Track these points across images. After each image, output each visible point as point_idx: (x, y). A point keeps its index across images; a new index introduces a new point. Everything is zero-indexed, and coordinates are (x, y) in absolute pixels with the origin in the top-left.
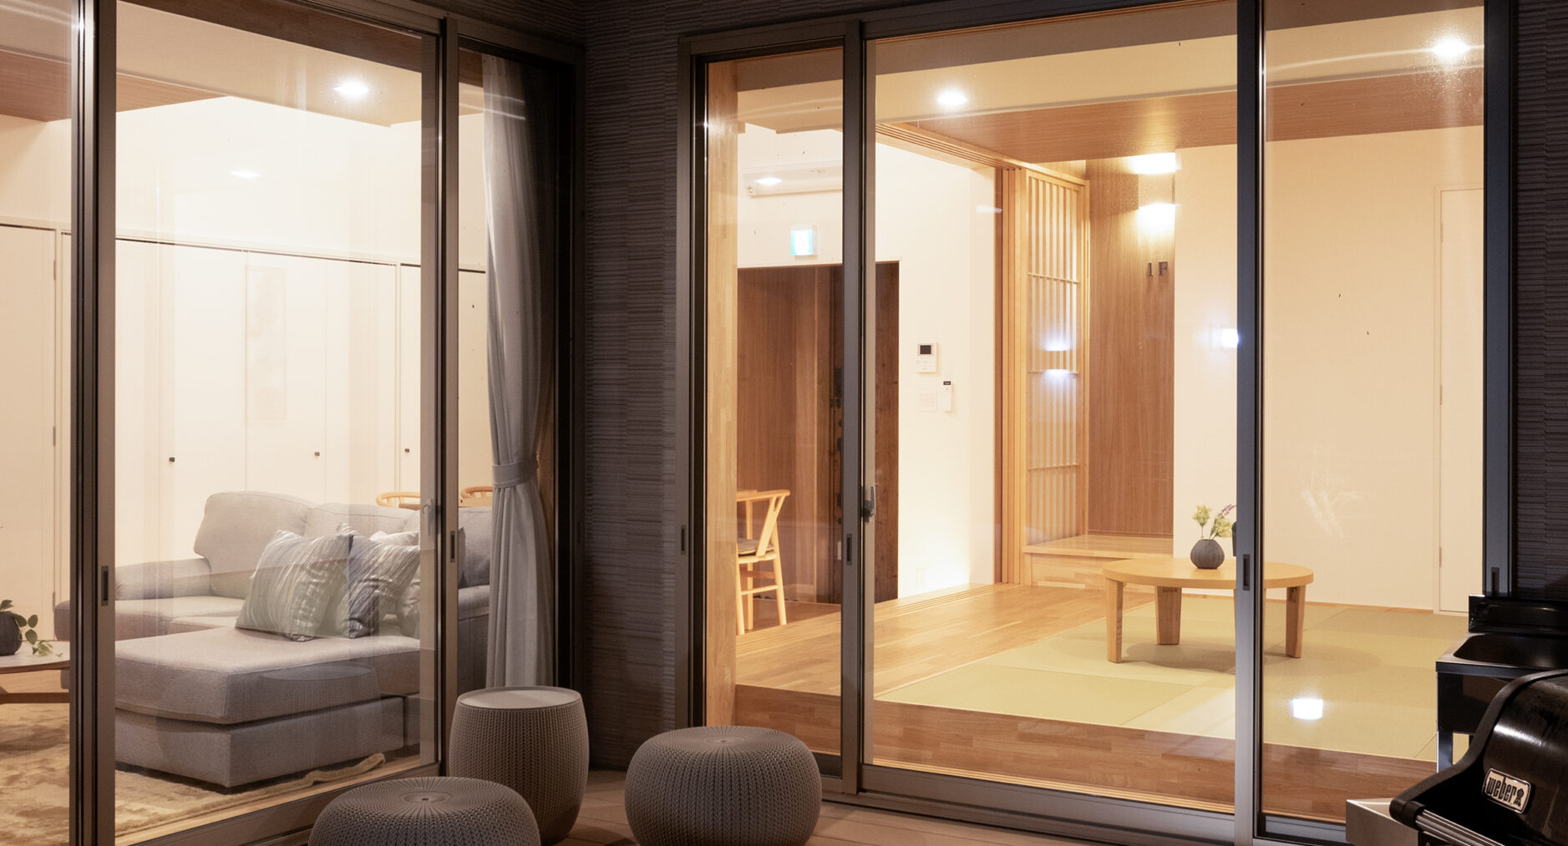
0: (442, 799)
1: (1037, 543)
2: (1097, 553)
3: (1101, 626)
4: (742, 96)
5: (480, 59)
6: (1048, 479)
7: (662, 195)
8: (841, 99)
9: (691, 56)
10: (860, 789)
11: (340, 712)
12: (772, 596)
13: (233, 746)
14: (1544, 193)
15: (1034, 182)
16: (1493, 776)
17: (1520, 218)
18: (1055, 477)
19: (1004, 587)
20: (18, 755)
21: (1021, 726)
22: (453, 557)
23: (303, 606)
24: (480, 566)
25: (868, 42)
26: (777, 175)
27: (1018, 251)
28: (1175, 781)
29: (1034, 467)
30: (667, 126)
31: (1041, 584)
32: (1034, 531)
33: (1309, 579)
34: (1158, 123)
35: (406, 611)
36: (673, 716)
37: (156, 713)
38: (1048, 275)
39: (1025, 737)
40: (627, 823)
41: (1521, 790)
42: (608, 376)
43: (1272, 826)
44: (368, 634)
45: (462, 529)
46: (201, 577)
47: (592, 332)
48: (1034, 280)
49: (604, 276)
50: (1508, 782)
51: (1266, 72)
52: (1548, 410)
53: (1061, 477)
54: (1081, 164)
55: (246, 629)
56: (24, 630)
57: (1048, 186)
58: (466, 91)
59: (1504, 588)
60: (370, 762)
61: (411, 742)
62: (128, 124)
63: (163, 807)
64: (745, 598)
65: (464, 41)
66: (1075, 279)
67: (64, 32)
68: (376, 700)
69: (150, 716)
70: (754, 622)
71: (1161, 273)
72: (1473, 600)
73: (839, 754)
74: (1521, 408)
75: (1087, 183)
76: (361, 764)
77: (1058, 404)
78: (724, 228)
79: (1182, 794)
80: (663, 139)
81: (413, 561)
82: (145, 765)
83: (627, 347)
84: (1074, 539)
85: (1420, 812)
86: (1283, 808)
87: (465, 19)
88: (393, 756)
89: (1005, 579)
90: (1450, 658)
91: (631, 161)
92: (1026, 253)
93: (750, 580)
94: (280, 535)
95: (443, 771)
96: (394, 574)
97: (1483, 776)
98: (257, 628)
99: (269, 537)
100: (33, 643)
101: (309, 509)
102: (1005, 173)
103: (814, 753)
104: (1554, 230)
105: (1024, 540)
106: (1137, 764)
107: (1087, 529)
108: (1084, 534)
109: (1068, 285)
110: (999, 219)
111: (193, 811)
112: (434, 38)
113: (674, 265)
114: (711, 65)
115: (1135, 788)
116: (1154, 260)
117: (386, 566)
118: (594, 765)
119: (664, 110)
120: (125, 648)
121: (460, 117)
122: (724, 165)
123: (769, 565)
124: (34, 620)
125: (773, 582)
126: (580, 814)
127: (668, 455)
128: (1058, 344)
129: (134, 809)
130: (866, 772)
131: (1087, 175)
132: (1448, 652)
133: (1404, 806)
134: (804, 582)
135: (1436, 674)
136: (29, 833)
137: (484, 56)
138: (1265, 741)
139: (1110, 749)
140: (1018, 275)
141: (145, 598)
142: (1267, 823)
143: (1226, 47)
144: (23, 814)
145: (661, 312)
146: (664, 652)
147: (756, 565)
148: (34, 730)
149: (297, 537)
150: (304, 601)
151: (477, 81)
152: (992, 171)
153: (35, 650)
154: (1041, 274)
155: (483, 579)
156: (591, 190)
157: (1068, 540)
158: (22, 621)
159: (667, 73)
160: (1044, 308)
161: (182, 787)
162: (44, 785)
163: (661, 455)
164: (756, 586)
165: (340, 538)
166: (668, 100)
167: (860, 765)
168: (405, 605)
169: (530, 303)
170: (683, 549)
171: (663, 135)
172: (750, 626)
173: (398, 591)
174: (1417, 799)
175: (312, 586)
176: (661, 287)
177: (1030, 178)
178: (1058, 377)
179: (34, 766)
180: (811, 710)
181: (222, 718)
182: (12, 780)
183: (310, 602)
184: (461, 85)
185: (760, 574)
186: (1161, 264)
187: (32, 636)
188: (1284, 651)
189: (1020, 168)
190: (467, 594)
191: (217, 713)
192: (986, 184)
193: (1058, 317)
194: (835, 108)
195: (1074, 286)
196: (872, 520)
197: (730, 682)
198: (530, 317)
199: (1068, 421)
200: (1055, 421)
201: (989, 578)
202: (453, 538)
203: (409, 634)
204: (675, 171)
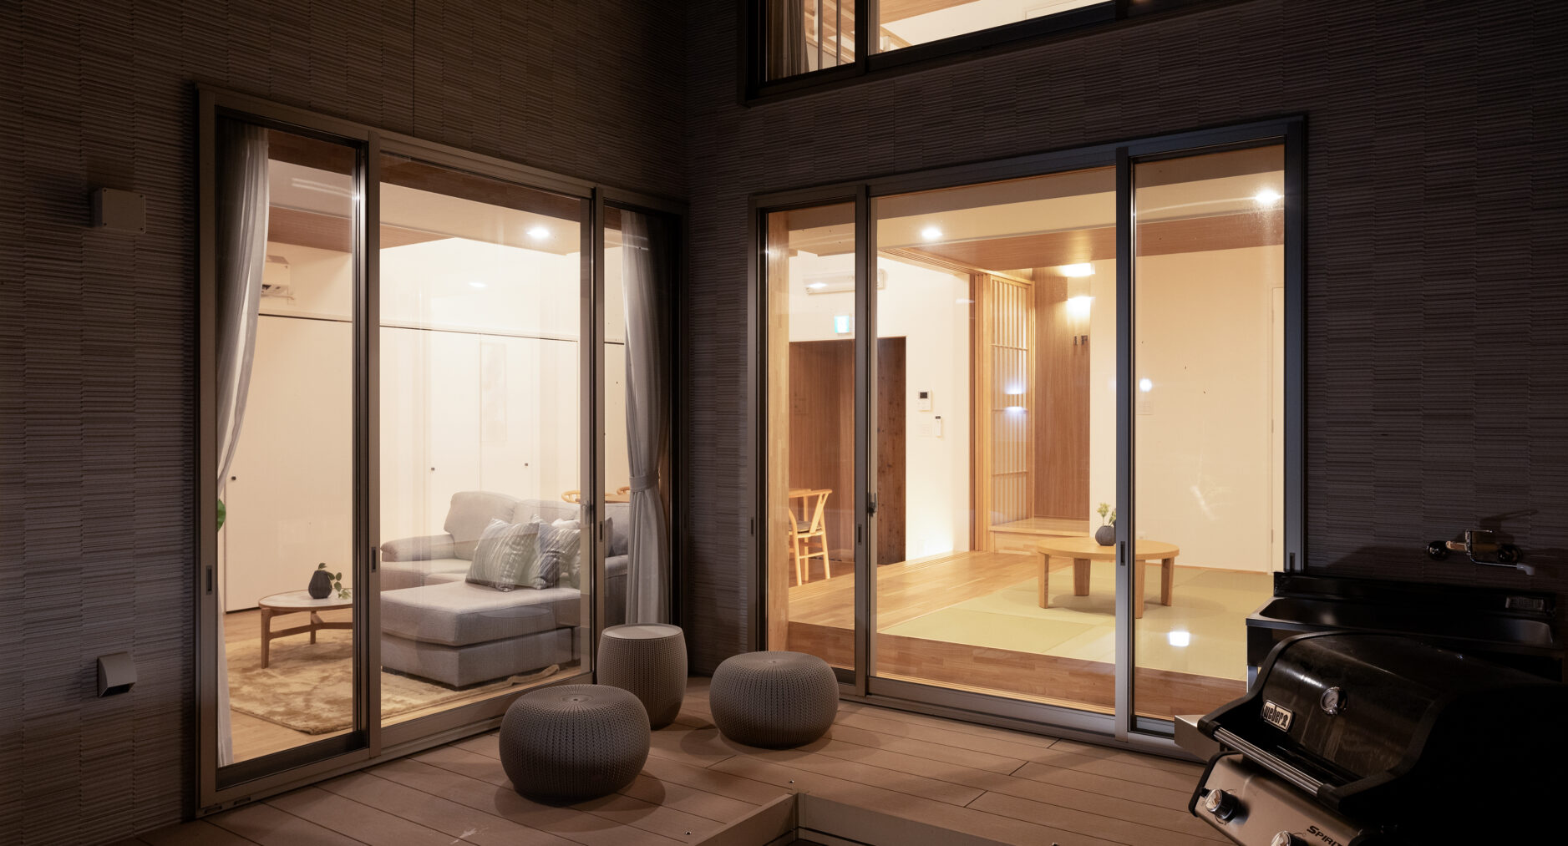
0: (586, 700)
1: (999, 524)
2: (1038, 532)
3: (1035, 582)
4: (792, 234)
5: (619, 212)
6: (1006, 481)
7: (739, 300)
8: (854, 233)
9: (757, 209)
10: (868, 693)
11: (529, 638)
12: (821, 558)
13: (460, 661)
14: (1326, 298)
15: (996, 283)
16: (1270, 705)
17: (1309, 315)
18: (1011, 480)
19: (976, 554)
20: (329, 663)
21: (975, 652)
22: (601, 538)
23: (507, 569)
24: (623, 542)
25: (872, 199)
26: (823, 280)
27: (985, 329)
28: (1077, 691)
29: (997, 473)
30: (740, 256)
31: (1001, 551)
32: (997, 514)
33: (1177, 553)
34: (1081, 245)
35: (575, 571)
36: (746, 642)
37: (415, 639)
38: (1006, 345)
39: (978, 660)
40: (710, 712)
41: (1286, 716)
42: (704, 419)
43: (1140, 724)
44: (548, 587)
45: (610, 520)
46: (449, 544)
47: (694, 390)
48: (996, 348)
49: (701, 353)
50: (1278, 709)
51: (1135, 214)
52: (1329, 446)
53: (1015, 479)
54: (1029, 271)
55: (472, 582)
56: (333, 582)
57: (1006, 285)
58: (609, 233)
59: (1298, 567)
60: (550, 671)
61: (576, 657)
62: (389, 257)
63: (416, 699)
64: (802, 561)
65: (607, 202)
66: (1025, 347)
67: (348, 201)
68: (553, 630)
69: (411, 640)
70: (810, 576)
71: (1083, 343)
72: (1277, 574)
73: (853, 669)
74: (1310, 444)
75: (1033, 283)
76: (544, 672)
77: (1013, 430)
78: (780, 317)
79: (1083, 700)
81: (576, 541)
82: (406, 671)
83: (716, 400)
84: (1025, 521)
85: (1217, 728)
86: (1150, 712)
87: (610, 188)
88: (564, 667)
89: (977, 548)
90: (1257, 617)
92: (991, 330)
93: (806, 549)
94: (494, 522)
95: (595, 682)
96: (566, 547)
97: (1262, 704)
98: (478, 582)
99: (488, 522)
100: (339, 591)
101: (516, 503)
102: (977, 278)
103: (835, 670)
104: (1333, 323)
105: (990, 522)
106: (1052, 679)
107: (1033, 515)
108: (1031, 516)
109: (1020, 351)
110: (973, 308)
111: (435, 702)
112: (588, 201)
113: (746, 346)
114: (770, 214)
115: (1051, 695)
116: (1079, 334)
117: (561, 542)
118: (693, 673)
119: (738, 245)
120: (388, 595)
121: (605, 250)
122: (780, 280)
123: (819, 538)
124: (339, 576)
125: (821, 550)
126: (682, 707)
127: (742, 471)
128: (1017, 389)
129: (398, 700)
130: (871, 680)
131: (1033, 278)
132: (1255, 612)
133: (1207, 724)
134: (845, 548)
135: (1246, 627)
136: (331, 715)
137: (622, 211)
138: (1137, 665)
139: (1034, 669)
140: (985, 345)
141: (414, 560)
142: (1138, 722)
143: (1109, 199)
144: (328, 702)
146: (740, 600)
147: (811, 539)
148: (342, 646)
149: (504, 524)
150: (508, 566)
151: (618, 227)
152: (968, 276)
153: (340, 595)
154: (1001, 344)
155: (624, 551)
156: (692, 297)
157: (1020, 522)
158: (332, 577)
159: (741, 220)
160: (1003, 367)
161: (429, 686)
162: (343, 683)
163: (738, 471)
164: (810, 552)
165: (531, 524)
166: (741, 238)
167: (868, 677)
168: (574, 568)
169: (653, 368)
170: (752, 533)
172: (807, 579)
173: (569, 558)
174: (1216, 719)
175: (513, 556)
176: (737, 361)
177: (993, 281)
178: (1016, 412)
179: (339, 670)
180: (838, 639)
181: (453, 642)
182: (324, 679)
183: (512, 566)
184: (605, 229)
185: (813, 544)
186: (1083, 337)
187: (338, 586)
188: (1160, 601)
189: (986, 274)
190: (611, 562)
191: (450, 639)
192: (964, 285)
193: (1013, 373)
194: (848, 240)
195: (1024, 352)
196: (875, 515)
197: (784, 619)
198: (653, 380)
199: (1020, 441)
200: (1011, 441)
201: (966, 547)
202: (601, 526)
203: (576, 587)
204: (746, 284)
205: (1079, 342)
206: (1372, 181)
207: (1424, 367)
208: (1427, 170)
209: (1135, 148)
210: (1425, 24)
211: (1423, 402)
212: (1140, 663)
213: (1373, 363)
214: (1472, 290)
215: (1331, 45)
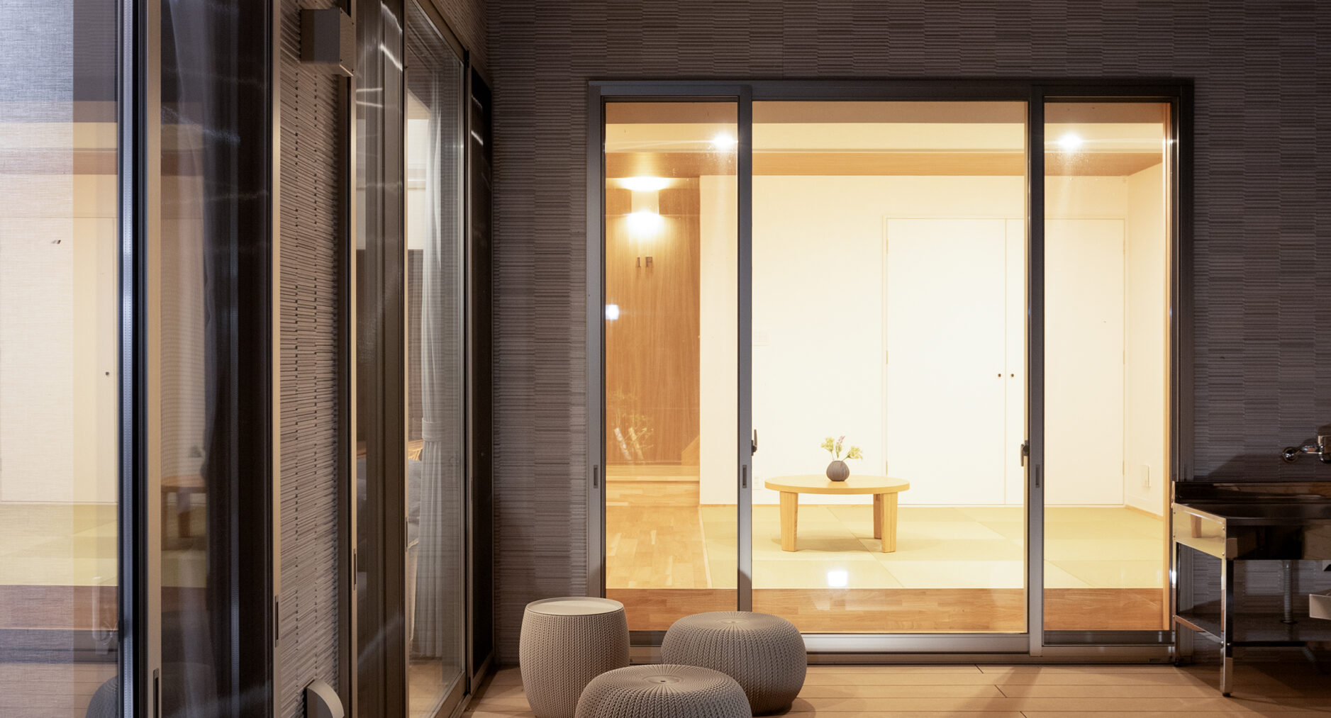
9: (596, 96)
14: (1208, 242)
25: (754, 102)
30: (573, 149)
47: (499, 311)
49: (511, 266)
71: (647, 266)
80: (569, 159)
83: (534, 324)
91: (537, 174)
104: (1214, 264)
116: (643, 254)
119: (569, 136)
145: (568, 296)
146: (572, 566)
156: (498, 195)
159: (572, 106)
163: (568, 410)
166: (574, 129)
171: (569, 156)
186: (647, 258)
205: (643, 263)
206: (1243, 145)
207: (1281, 304)
208: (1282, 141)
210: (1281, 21)
211: (1279, 332)
213: (1244, 300)
214: (1313, 243)
215: (1211, 24)
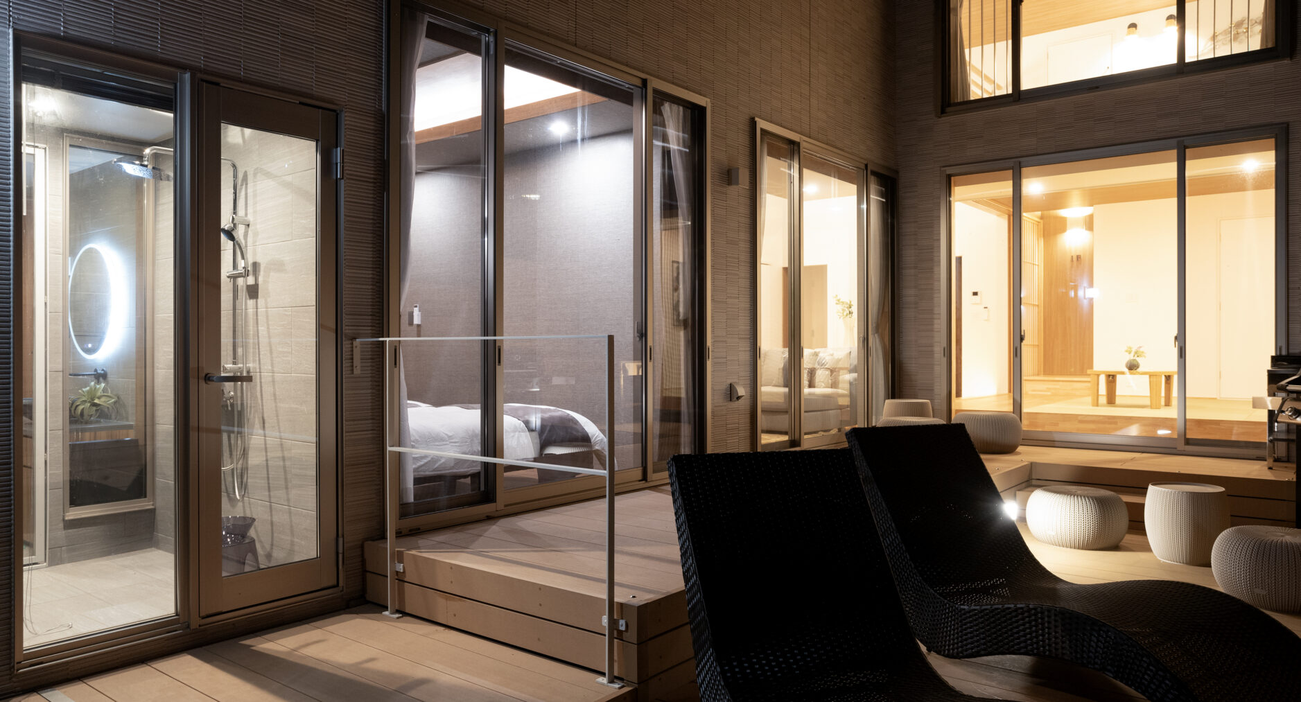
7: (933, 226)
9: (946, 175)
21: (1079, 418)
25: (1022, 169)
30: (935, 201)
34: (1075, 198)
39: (1081, 422)
42: (909, 294)
43: (1191, 442)
57: (1028, 223)
65: (871, 171)
66: (1037, 263)
71: (1077, 260)
75: (1042, 221)
87: (872, 164)
107: (1042, 373)
108: (1041, 375)
109: (1034, 266)
112: (863, 170)
113: (940, 251)
114: (953, 177)
116: (1074, 254)
127: (937, 321)
131: (1042, 218)
142: (1189, 441)
145: (933, 269)
152: (1007, 216)
159: (935, 181)
163: (933, 321)
176: (933, 260)
186: (1077, 256)
192: (1005, 222)
195: (1037, 266)
201: (1006, 390)
204: (939, 217)
205: (1075, 259)
209: (1187, 141)
212: (1188, 417)
